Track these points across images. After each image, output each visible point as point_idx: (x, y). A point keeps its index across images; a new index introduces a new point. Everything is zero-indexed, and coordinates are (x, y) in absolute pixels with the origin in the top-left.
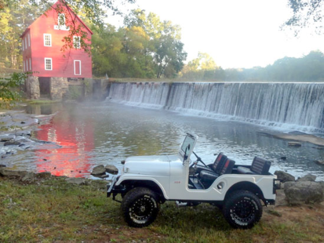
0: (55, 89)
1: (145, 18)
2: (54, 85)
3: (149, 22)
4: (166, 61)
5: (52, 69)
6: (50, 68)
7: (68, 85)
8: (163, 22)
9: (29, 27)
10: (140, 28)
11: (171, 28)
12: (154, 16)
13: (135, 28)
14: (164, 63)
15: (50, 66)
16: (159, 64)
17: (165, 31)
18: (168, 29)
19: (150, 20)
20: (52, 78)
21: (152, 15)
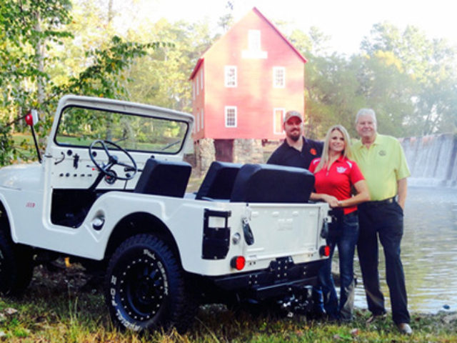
0: (240, 159)
1: (399, 37)
2: (239, 153)
3: (406, 41)
4: (439, 111)
5: (236, 126)
6: (234, 124)
7: (262, 152)
8: (431, 42)
9: (202, 58)
10: (389, 54)
11: (447, 51)
12: (415, 30)
13: (381, 53)
14: (434, 116)
15: (234, 120)
16: (425, 117)
17: (435, 58)
18: (442, 54)
19: (408, 38)
20: (236, 142)
21: (412, 30)
